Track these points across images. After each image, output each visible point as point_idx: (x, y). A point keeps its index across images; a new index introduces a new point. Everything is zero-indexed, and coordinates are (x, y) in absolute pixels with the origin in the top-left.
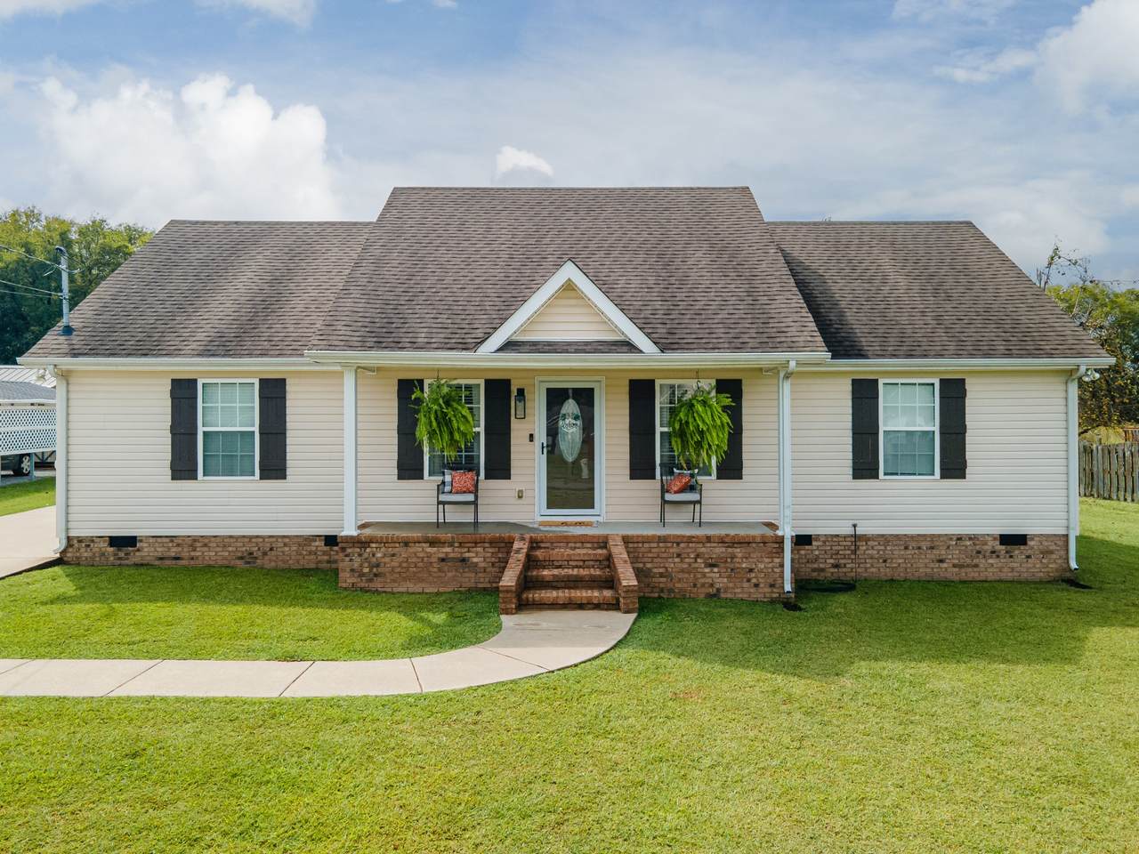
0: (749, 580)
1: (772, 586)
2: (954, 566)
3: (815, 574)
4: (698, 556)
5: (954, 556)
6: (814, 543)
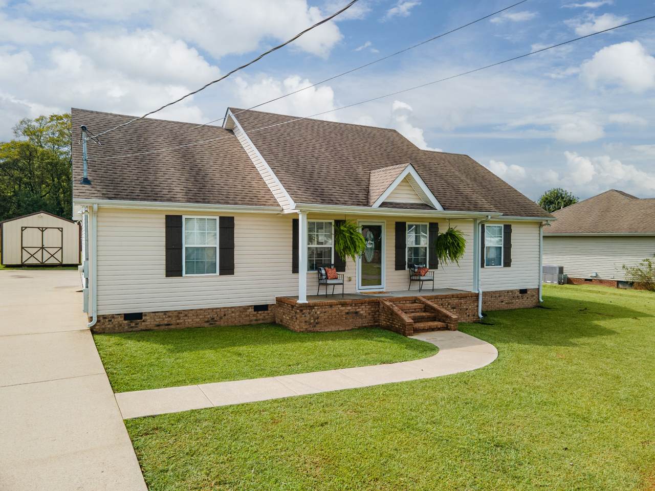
0: (466, 314)
1: (474, 315)
2: (506, 304)
4: (449, 304)
5: (506, 300)
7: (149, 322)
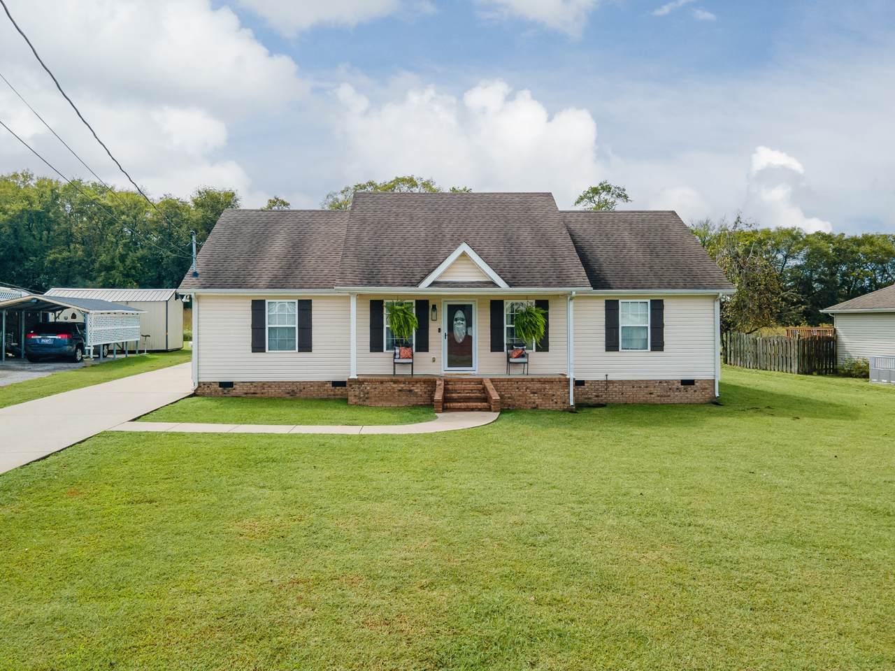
0: (552, 400)
1: (564, 403)
2: (658, 396)
3: (586, 401)
4: (527, 388)
5: (657, 391)
6: (586, 384)
7: (238, 390)
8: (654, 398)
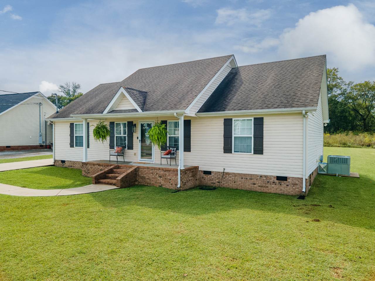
0: (170, 183)
1: (175, 185)
2: (259, 186)
4: (157, 174)
5: (259, 183)
7: (67, 164)
8: (256, 188)
